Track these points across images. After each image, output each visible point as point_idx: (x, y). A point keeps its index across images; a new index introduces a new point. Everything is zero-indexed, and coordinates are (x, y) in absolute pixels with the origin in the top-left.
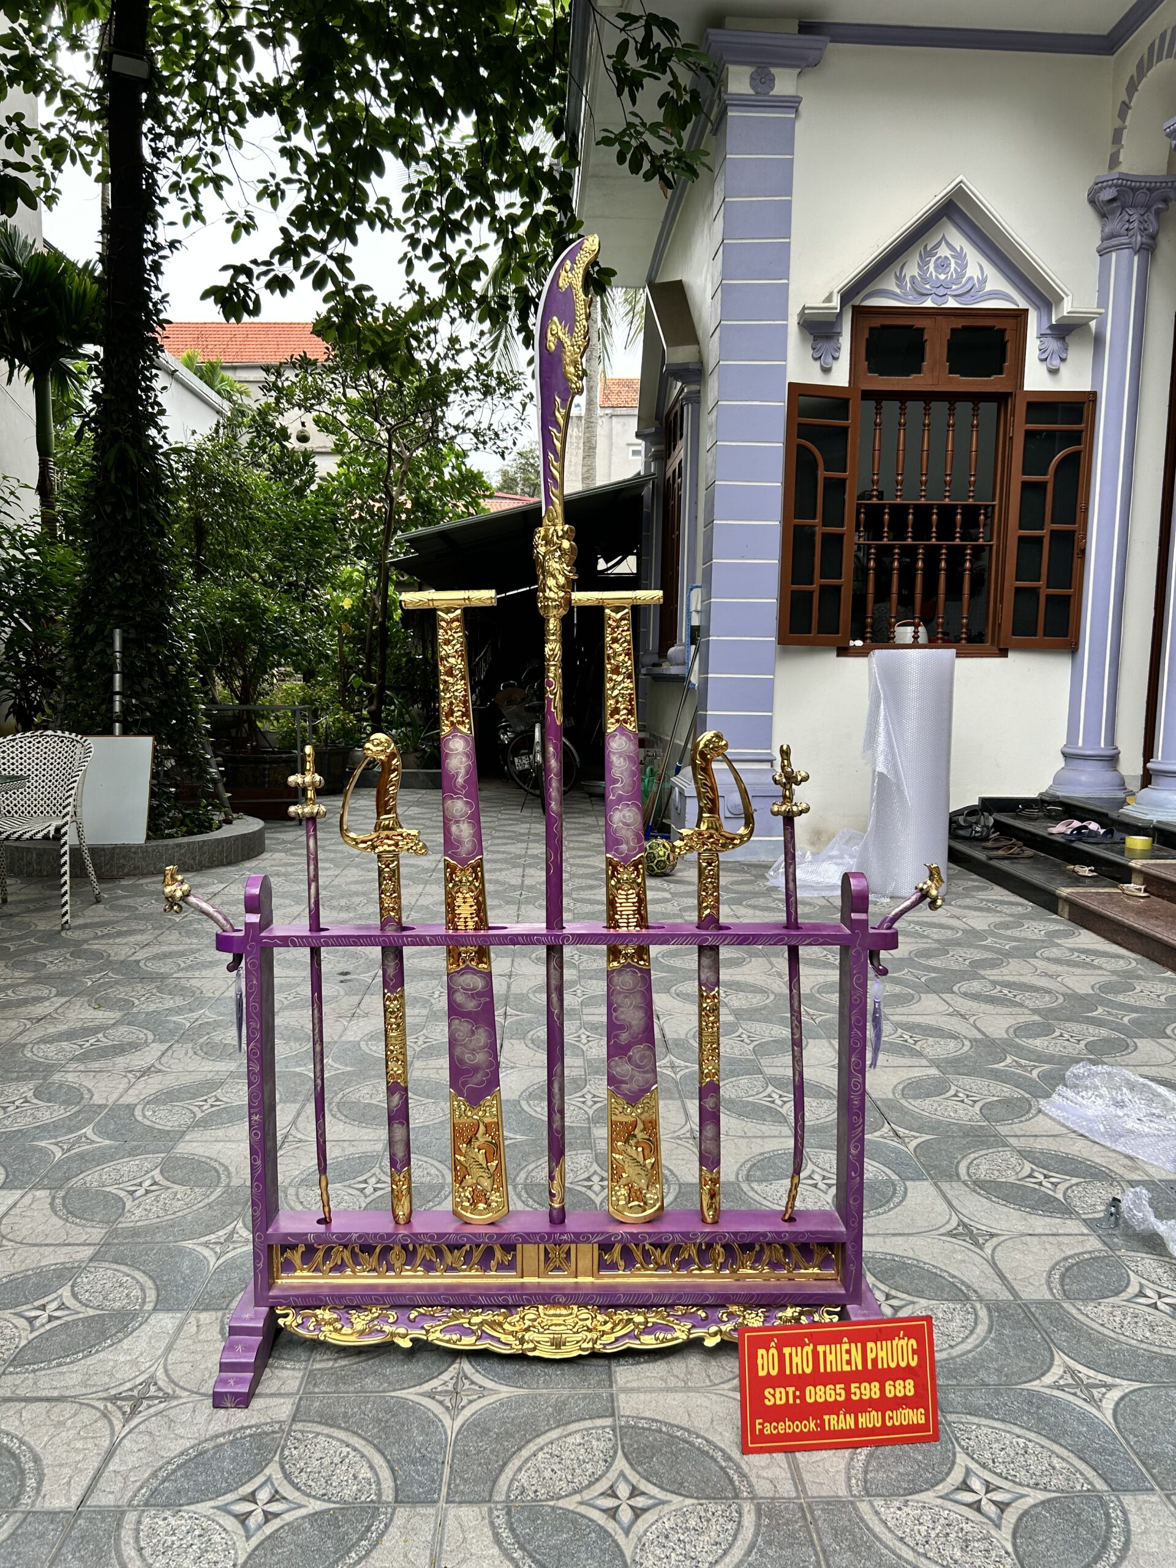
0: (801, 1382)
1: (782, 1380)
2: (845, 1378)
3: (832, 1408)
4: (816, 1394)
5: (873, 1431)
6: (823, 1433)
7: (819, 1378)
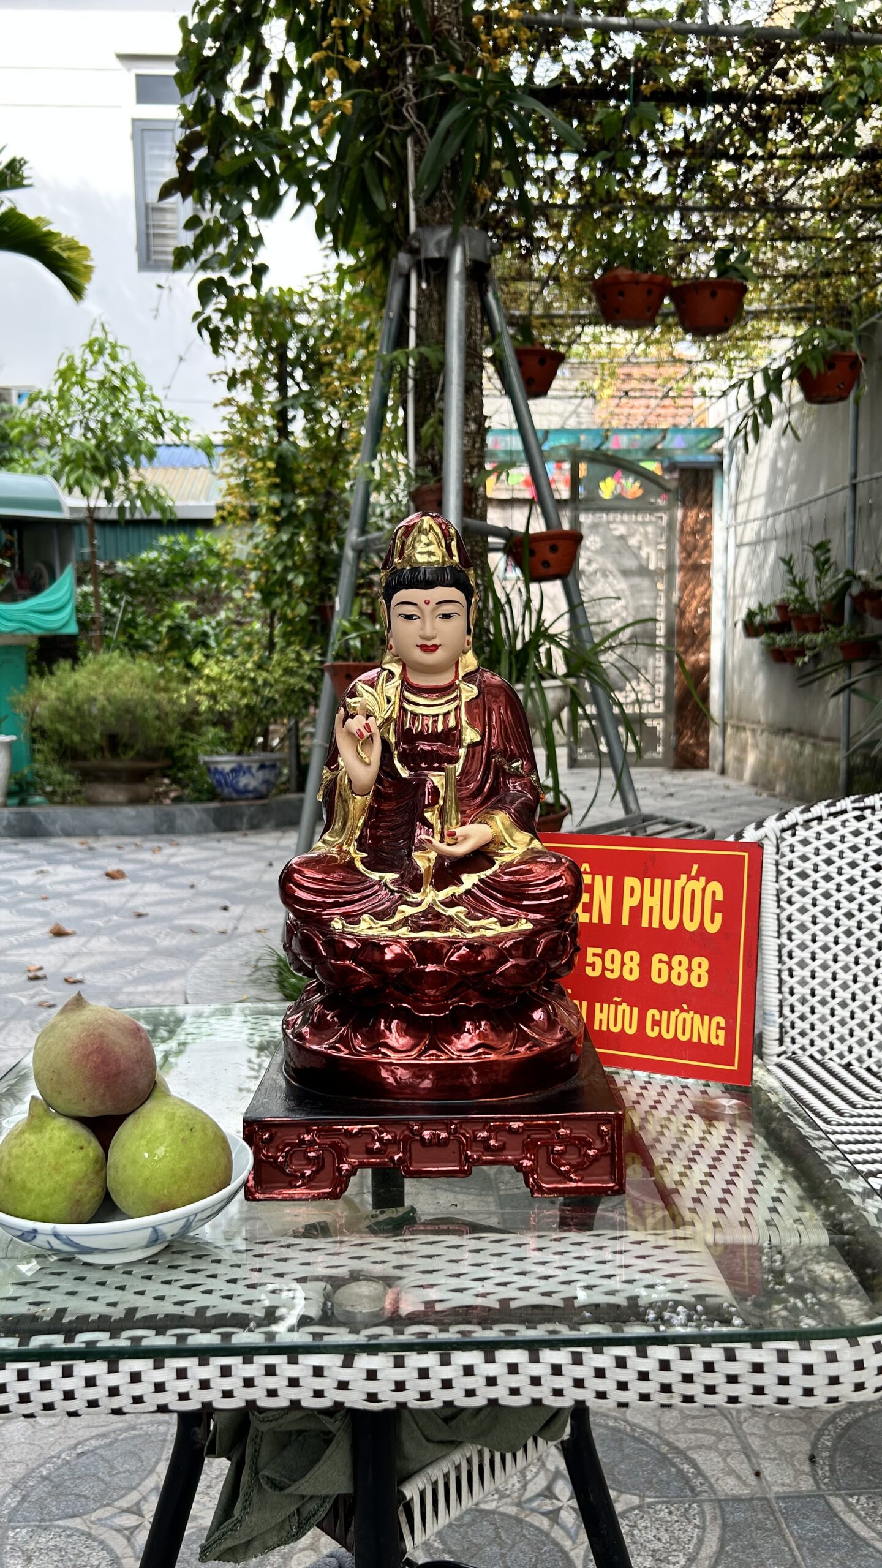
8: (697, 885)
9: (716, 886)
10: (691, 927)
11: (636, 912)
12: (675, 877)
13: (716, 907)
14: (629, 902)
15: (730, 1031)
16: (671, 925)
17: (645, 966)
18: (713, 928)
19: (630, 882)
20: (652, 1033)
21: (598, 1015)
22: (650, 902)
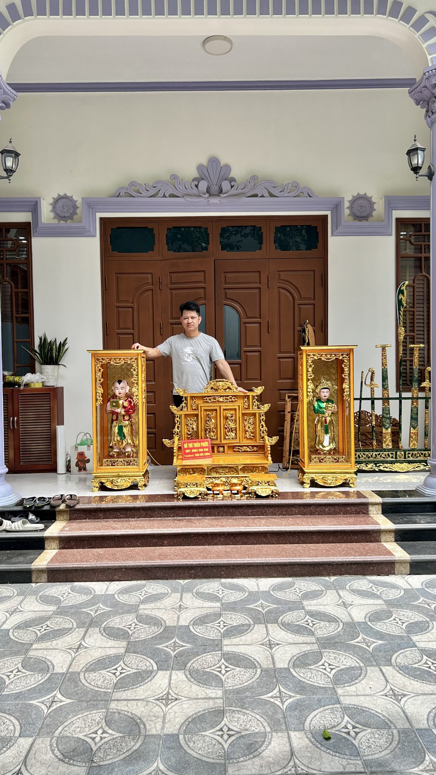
0: (191, 449)
1: (188, 449)
2: (198, 448)
3: (196, 453)
4: (193, 451)
5: (202, 456)
6: (195, 457)
7: (194, 448)
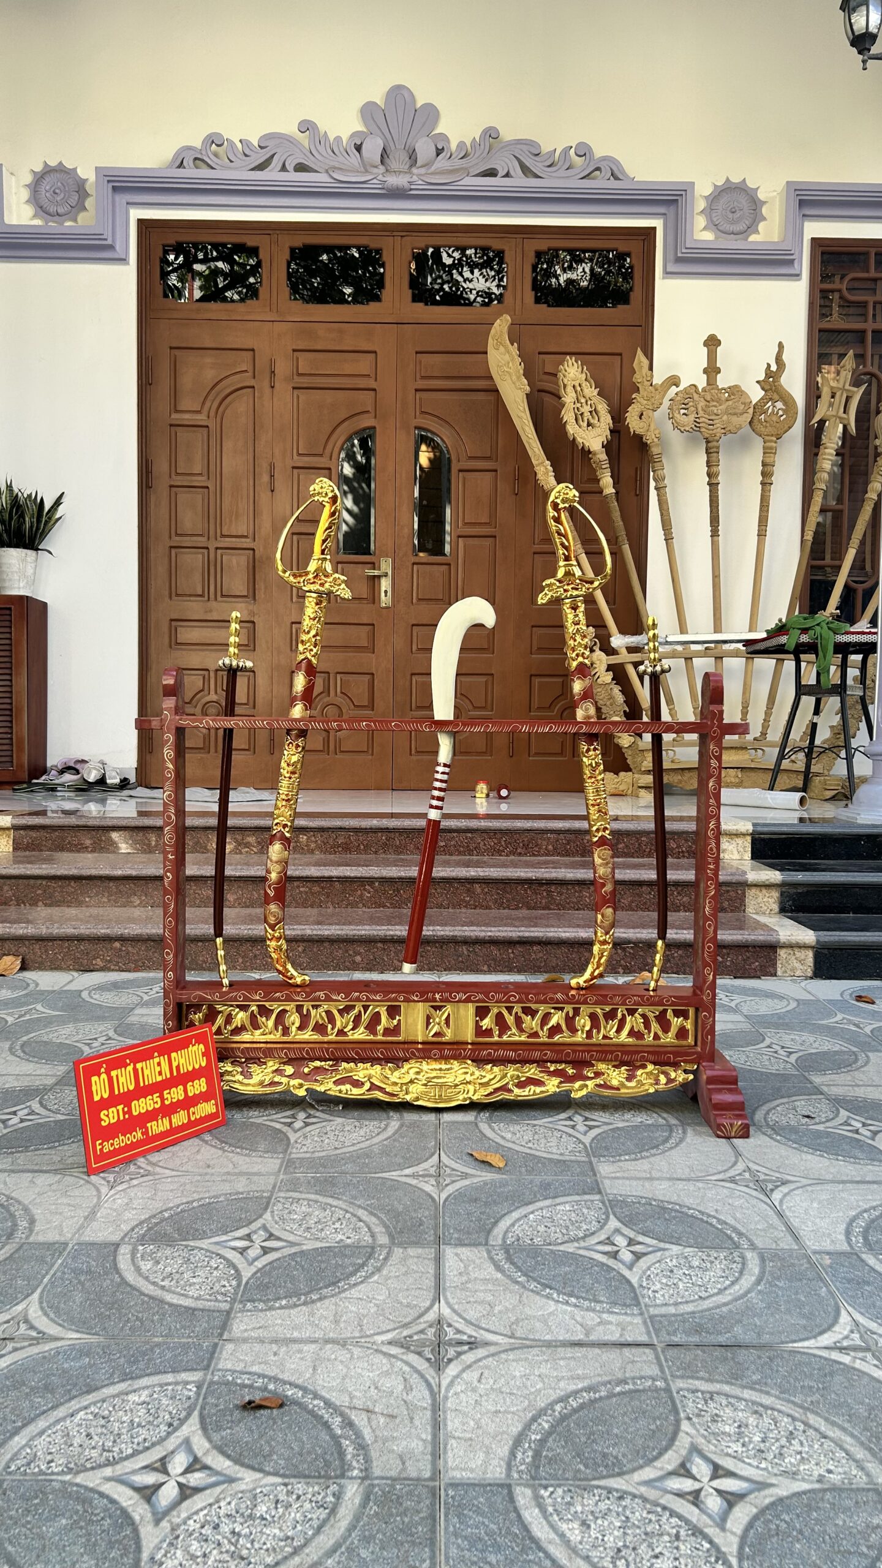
8: (195, 1048)
9: (202, 1046)
10: (197, 1067)
11: (178, 1067)
12: (188, 1047)
13: (204, 1054)
14: (175, 1064)
15: (216, 1104)
16: (190, 1069)
17: (185, 1091)
18: (204, 1064)
19: (174, 1055)
20: (193, 1119)
21: (174, 1120)
22: (182, 1061)
